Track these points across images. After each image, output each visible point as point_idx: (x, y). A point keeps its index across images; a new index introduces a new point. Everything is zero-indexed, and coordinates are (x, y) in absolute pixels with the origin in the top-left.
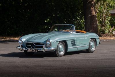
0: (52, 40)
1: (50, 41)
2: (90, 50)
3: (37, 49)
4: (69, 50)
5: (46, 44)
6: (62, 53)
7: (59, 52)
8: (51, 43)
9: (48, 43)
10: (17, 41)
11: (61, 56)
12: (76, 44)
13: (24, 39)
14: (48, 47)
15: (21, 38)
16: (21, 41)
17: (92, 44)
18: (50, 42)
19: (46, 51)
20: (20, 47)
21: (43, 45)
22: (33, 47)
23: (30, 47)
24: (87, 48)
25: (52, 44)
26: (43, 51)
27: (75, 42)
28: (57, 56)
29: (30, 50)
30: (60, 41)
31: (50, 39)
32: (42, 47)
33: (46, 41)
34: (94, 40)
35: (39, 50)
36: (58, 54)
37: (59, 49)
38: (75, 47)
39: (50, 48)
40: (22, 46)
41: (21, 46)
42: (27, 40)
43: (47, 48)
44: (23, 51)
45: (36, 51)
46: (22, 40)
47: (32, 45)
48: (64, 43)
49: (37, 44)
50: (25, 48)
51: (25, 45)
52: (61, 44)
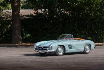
2: (85, 51)
4: (66, 52)
6: (61, 53)
8: (52, 47)
9: (50, 47)
11: (60, 55)
12: (72, 47)
14: (50, 50)
16: (36, 45)
17: (87, 47)
19: (49, 52)
20: (35, 49)
21: (47, 48)
26: (46, 52)
36: (58, 54)
37: (59, 51)
38: (72, 49)
39: (52, 50)
42: (39, 45)
45: (43, 52)
48: (63, 47)
49: (44, 47)
51: (38, 48)
52: (61, 48)
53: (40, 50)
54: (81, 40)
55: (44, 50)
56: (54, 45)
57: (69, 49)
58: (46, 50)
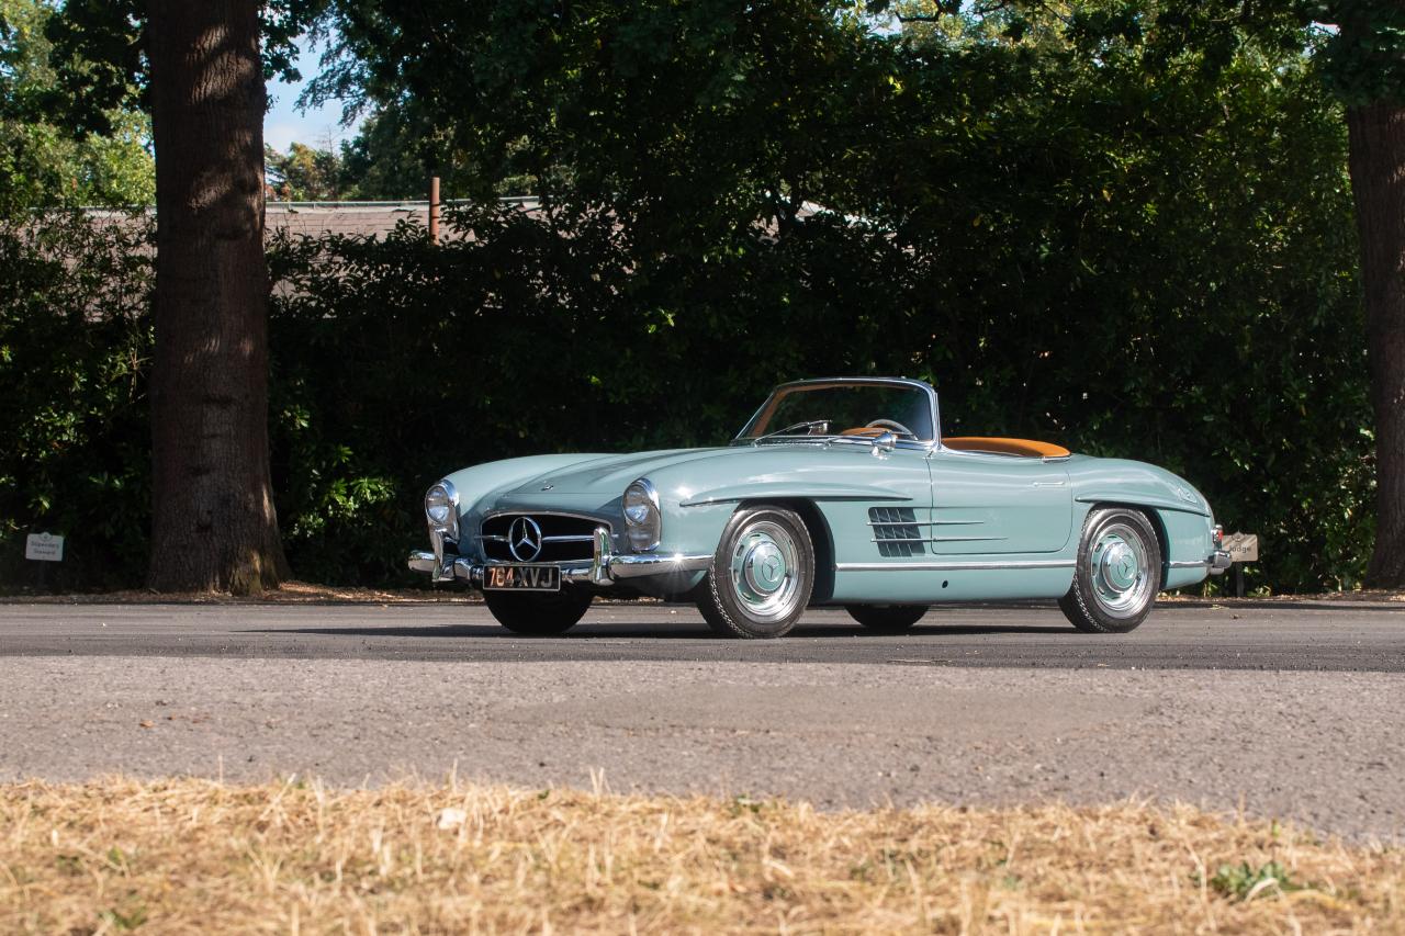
1: (654, 496)
2: (1092, 603)
3: (557, 563)
5: (621, 524)
7: (741, 598)
8: (654, 514)
9: (639, 512)
11: (763, 631)
13: (472, 488)
14: (637, 547)
15: (449, 478)
16: (449, 503)
18: (647, 502)
19: (617, 580)
20: (430, 550)
21: (589, 527)
22: (526, 552)
23: (499, 551)
24: (1062, 581)
25: (670, 520)
26: (588, 581)
29: (501, 576)
30: (747, 503)
33: (621, 502)
35: (564, 574)
36: (737, 612)
37: (749, 565)
38: (915, 560)
39: (651, 552)
40: (448, 545)
41: (437, 545)
42: (497, 499)
43: (634, 553)
45: (546, 587)
46: (456, 498)
47: (517, 538)
48: (805, 521)
49: (554, 522)
50: (476, 561)
51: (476, 539)
52: (769, 532)
53: (507, 555)
55: (552, 551)
56: (685, 492)
57: (887, 549)
58: (586, 550)
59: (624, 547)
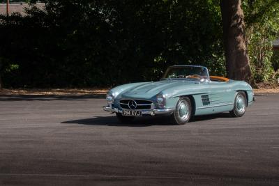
0: (167, 95)
1: (164, 96)
2: (236, 111)
3: (140, 110)
4: (197, 112)
5: (156, 102)
6: (185, 117)
7: (179, 116)
8: (164, 99)
9: (160, 99)
10: (104, 96)
11: (183, 123)
12: (210, 100)
13: (117, 92)
14: (160, 107)
15: (112, 90)
16: (111, 96)
17: (240, 100)
18: (162, 97)
19: (156, 115)
20: (109, 106)
21: (151, 103)
22: (133, 108)
24: (231, 108)
25: (167, 102)
26: (150, 115)
27: (209, 97)
28: (175, 124)
29: (127, 112)
30: (181, 97)
31: (163, 92)
32: (149, 107)
33: (156, 97)
34: (244, 94)
35: (143, 113)
36: (178, 119)
37: (180, 110)
38: (209, 106)
39: (163, 108)
40: (113, 105)
41: (111, 106)
42: (122, 95)
43: (159, 109)
44: (115, 114)
45: (138, 115)
46: (113, 94)
47: (131, 104)
49: (139, 101)
50: (119, 109)
51: (119, 104)
52: (184, 102)
53: (128, 108)
54: (224, 81)
55: (139, 107)
56: (170, 95)
59: (157, 108)
